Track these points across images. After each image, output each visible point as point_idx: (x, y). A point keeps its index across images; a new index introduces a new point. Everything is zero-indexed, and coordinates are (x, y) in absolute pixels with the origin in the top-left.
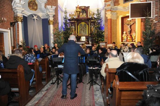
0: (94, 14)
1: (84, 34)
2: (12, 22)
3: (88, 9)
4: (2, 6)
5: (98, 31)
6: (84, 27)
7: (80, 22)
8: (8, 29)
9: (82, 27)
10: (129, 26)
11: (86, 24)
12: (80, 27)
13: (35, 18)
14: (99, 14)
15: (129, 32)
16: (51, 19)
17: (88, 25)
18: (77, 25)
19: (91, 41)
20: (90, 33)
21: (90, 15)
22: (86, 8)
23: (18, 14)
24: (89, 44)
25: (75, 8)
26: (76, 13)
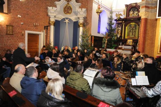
1: (133, 36)
2: (46, 25)
6: (134, 29)
7: (129, 22)
8: (41, 32)
9: (131, 29)
11: (137, 25)
12: (129, 28)
13: (67, 21)
16: (81, 21)
18: (125, 26)
25: (125, 6)
26: (125, 12)
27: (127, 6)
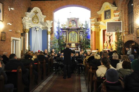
0: (82, 25)
1: (74, 41)
2: (22, 33)
3: (78, 21)
4: (17, 22)
5: (86, 39)
7: (71, 31)
8: (19, 38)
9: (72, 36)
10: (108, 37)
11: (76, 33)
12: (71, 35)
13: (37, 29)
14: (87, 25)
15: (109, 42)
16: (49, 30)
17: (78, 33)
18: (68, 34)
19: (80, 48)
20: (79, 40)
21: (79, 26)
22: (76, 19)
23: (26, 27)
24: (78, 50)
25: (67, 19)
26: (67, 23)
27: (68, 19)
